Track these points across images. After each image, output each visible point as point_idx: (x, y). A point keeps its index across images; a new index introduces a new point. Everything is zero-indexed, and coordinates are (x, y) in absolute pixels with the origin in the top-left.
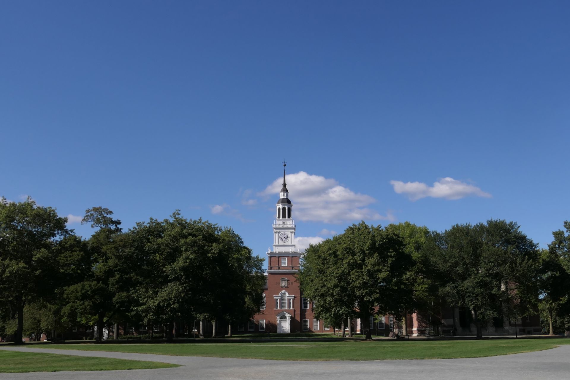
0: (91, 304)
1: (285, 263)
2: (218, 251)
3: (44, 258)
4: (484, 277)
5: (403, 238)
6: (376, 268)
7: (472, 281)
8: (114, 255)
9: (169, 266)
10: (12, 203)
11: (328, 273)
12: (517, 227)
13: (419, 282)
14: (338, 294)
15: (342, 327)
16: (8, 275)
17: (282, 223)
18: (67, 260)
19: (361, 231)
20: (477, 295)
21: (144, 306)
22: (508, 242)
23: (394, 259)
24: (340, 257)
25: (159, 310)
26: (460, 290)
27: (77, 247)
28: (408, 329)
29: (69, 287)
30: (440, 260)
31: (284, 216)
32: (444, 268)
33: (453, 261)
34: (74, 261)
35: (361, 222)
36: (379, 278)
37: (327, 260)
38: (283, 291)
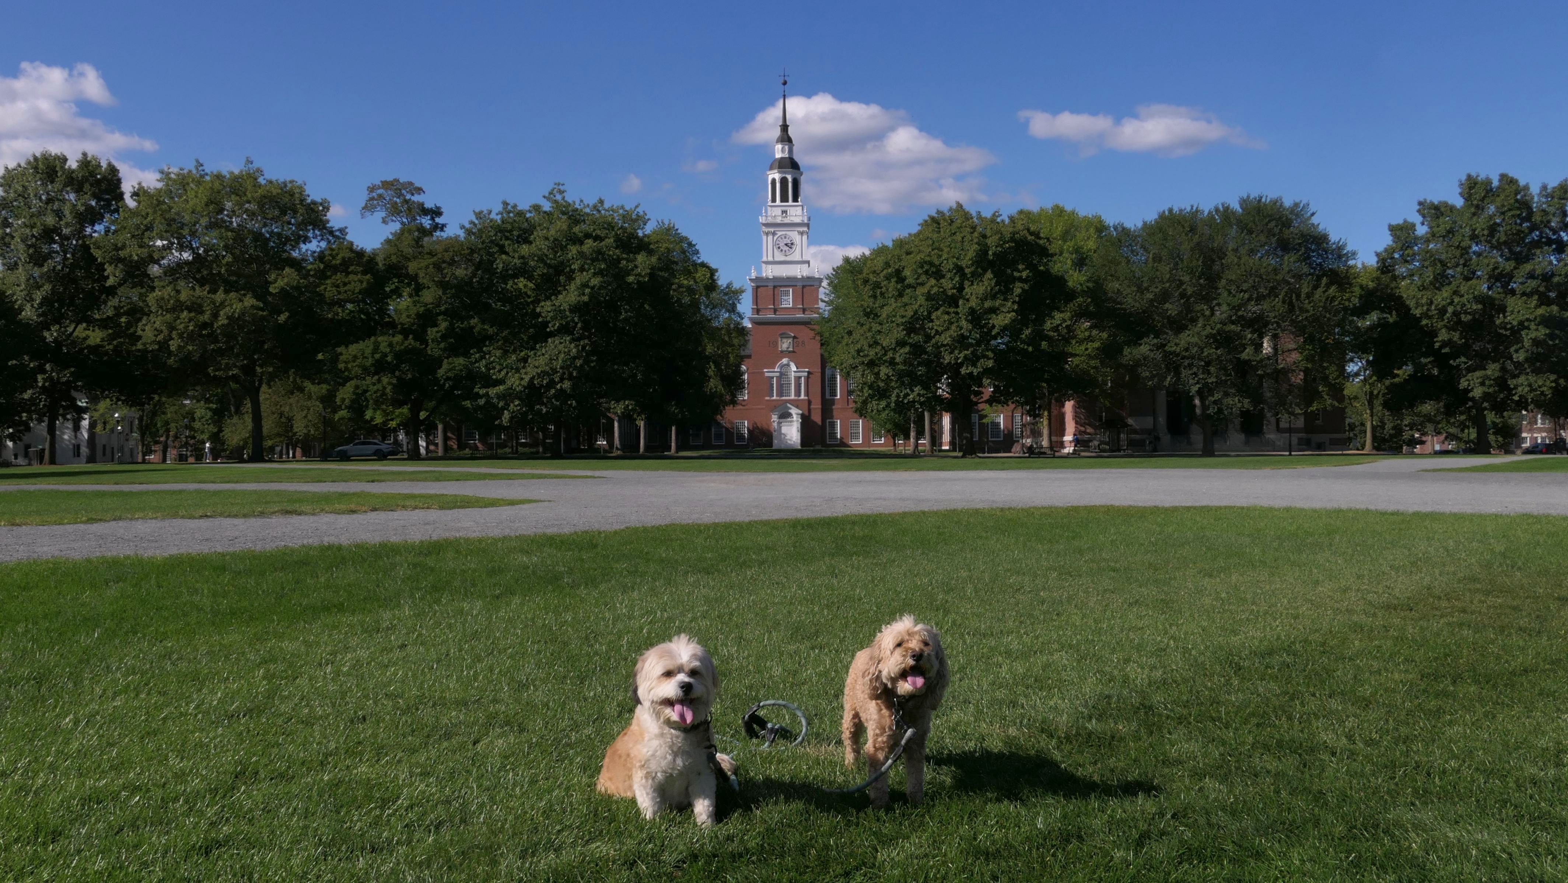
0: (395, 381)
1: (788, 301)
2: (649, 271)
3: (292, 288)
4: (1225, 325)
5: (1048, 239)
6: (988, 304)
7: (1198, 334)
8: (434, 281)
9: (548, 303)
10: (215, 173)
11: (884, 316)
12: (1309, 214)
13: (1081, 336)
14: (905, 362)
15: (913, 434)
16: (226, 322)
17: (780, 213)
18: (339, 293)
19: (954, 226)
20: (1208, 364)
21: (502, 387)
22: (1285, 246)
23: (1026, 287)
24: (910, 280)
25: (533, 393)
26: (1171, 353)
27: (357, 265)
28: (1054, 438)
29: (347, 346)
30: (1129, 286)
31: (784, 199)
32: (1137, 305)
33: (1158, 290)
34: (353, 293)
35: (954, 206)
36: (994, 326)
37: (881, 288)
38: (785, 361)
